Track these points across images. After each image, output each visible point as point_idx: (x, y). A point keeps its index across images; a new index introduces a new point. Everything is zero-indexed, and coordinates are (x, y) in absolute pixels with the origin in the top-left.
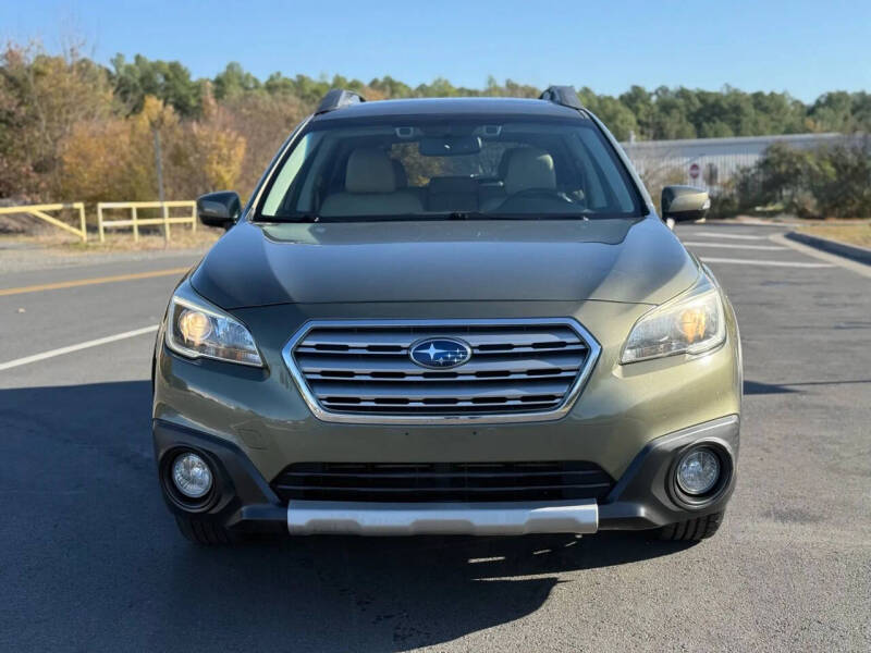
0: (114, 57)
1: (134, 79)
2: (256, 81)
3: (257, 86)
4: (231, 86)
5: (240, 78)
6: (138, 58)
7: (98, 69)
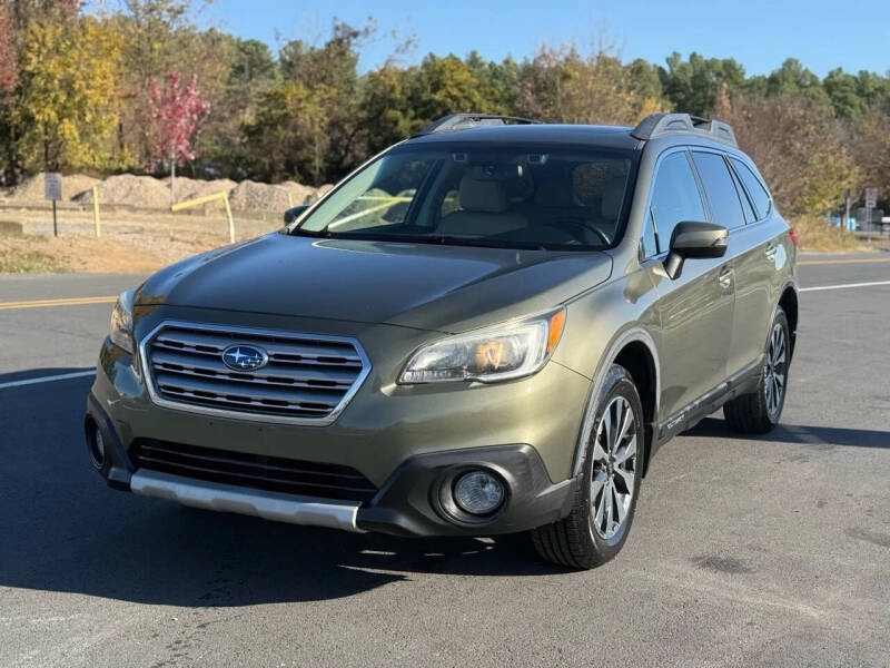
0: (670, 55)
1: (687, 78)
2: (813, 77)
3: (814, 82)
4: (786, 84)
5: (796, 76)
6: (693, 56)
7: (652, 68)
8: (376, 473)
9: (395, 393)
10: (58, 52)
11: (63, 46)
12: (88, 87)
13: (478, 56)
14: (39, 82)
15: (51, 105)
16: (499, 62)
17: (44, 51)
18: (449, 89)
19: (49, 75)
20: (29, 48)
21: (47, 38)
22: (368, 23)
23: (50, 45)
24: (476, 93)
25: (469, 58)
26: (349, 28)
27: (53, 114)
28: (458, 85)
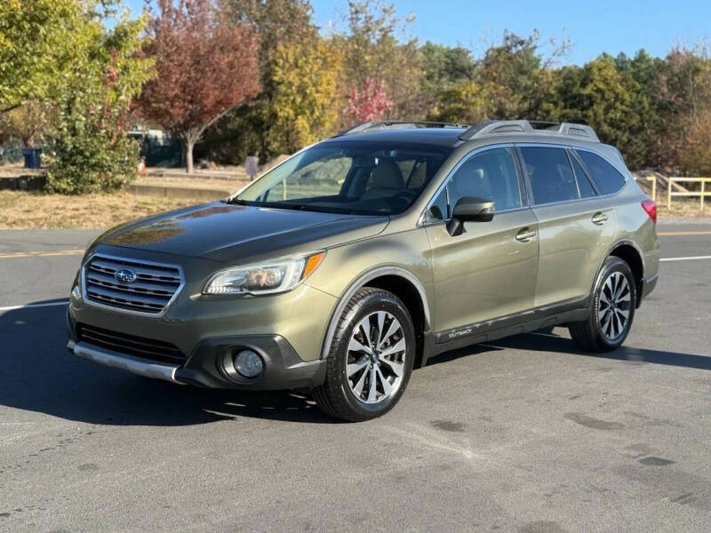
8: (186, 348)
9: (199, 299)
10: (297, 66)
11: (300, 61)
12: (317, 92)
13: (646, 53)
14: (283, 88)
15: (290, 105)
16: (663, 57)
17: (287, 65)
18: (597, 83)
19: (290, 82)
20: (276, 64)
21: (289, 56)
22: (532, 34)
23: (291, 61)
24: (619, 86)
25: (637, 56)
26: (517, 38)
27: (292, 112)
28: (605, 81)
